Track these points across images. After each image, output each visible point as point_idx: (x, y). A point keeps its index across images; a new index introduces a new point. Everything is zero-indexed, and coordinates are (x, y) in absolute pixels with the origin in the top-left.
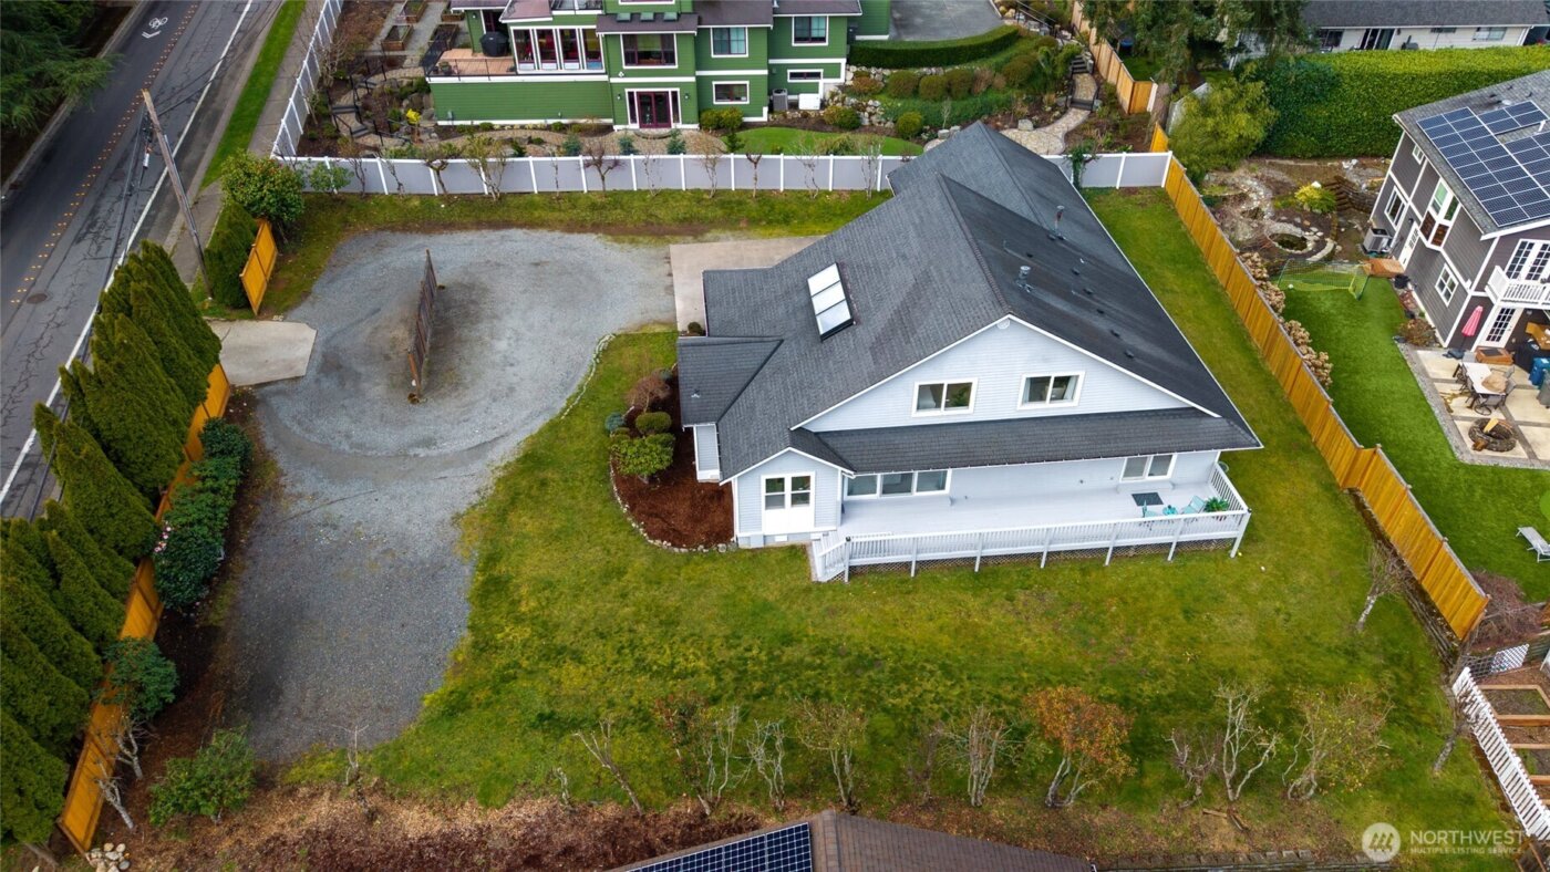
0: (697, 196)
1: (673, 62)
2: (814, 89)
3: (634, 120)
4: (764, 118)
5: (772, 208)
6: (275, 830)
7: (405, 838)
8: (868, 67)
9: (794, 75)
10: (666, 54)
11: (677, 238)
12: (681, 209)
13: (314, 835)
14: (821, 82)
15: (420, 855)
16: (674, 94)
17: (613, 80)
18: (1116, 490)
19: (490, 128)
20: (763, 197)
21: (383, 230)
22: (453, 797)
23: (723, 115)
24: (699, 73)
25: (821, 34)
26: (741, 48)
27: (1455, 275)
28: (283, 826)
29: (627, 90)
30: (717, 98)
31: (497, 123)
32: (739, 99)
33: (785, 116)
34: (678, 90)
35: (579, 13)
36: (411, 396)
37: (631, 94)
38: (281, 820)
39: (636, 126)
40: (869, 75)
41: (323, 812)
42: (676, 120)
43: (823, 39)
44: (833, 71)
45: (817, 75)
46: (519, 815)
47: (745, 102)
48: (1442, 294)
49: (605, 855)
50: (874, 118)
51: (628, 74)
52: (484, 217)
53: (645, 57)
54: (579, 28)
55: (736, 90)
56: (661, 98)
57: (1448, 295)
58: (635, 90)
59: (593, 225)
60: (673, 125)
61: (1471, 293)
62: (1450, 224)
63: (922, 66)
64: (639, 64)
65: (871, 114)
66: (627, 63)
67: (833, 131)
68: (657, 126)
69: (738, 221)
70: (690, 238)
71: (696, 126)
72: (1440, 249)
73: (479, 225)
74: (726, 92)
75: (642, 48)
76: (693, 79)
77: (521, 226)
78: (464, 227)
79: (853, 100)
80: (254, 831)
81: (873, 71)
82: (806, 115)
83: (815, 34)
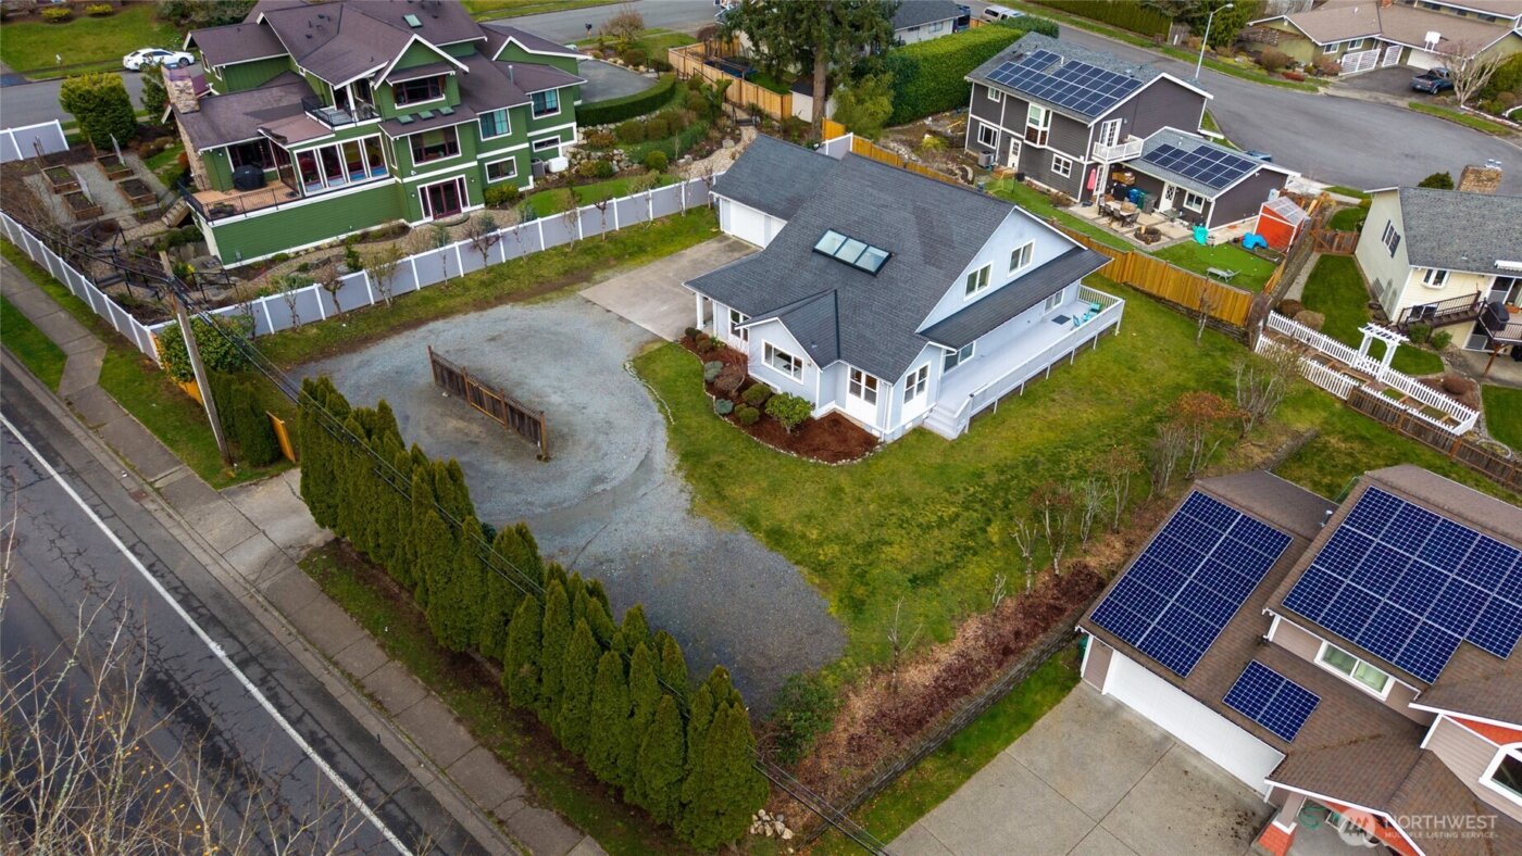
0: (558, 251)
1: (456, 151)
2: (555, 154)
3: (427, 214)
4: (531, 186)
5: (625, 245)
6: (845, 736)
7: (925, 687)
8: (594, 125)
9: (538, 145)
10: (449, 145)
11: (576, 287)
12: (558, 264)
13: (872, 722)
14: (560, 146)
15: (947, 689)
16: (461, 180)
17: (406, 180)
18: (1043, 321)
19: (285, 258)
20: (611, 237)
21: (304, 363)
22: (922, 650)
23: (505, 189)
24: (479, 157)
25: (554, 105)
26: (504, 130)
27: (1065, 157)
28: (845, 730)
29: (419, 187)
30: (491, 177)
31: (290, 251)
32: (507, 174)
33: (546, 180)
34: (463, 176)
35: (359, 124)
36: (539, 457)
37: (423, 190)
38: (841, 727)
39: (431, 219)
40: (597, 131)
41: (861, 706)
42: (465, 204)
43: (555, 110)
44: (567, 135)
45: (555, 141)
46: (970, 633)
47: (514, 175)
48: (1060, 173)
49: (1036, 624)
50: (622, 164)
51: (419, 171)
52: (394, 321)
53: (434, 152)
54: (361, 139)
55: (504, 167)
56: (450, 187)
57: (1065, 171)
58: (426, 185)
59: (496, 298)
60: (464, 210)
61: (1086, 163)
62: (1047, 129)
63: (634, 116)
64: (428, 159)
65: (618, 161)
66: (417, 160)
67: (595, 182)
68: (448, 215)
69: (607, 261)
70: (585, 284)
71: (483, 206)
72: (1046, 146)
73: (395, 330)
74: (496, 171)
75: (427, 144)
76: (475, 163)
77: (436, 318)
78: (383, 337)
79: (599, 154)
80: (834, 745)
81: (599, 127)
82: (561, 175)
83: (549, 106)
